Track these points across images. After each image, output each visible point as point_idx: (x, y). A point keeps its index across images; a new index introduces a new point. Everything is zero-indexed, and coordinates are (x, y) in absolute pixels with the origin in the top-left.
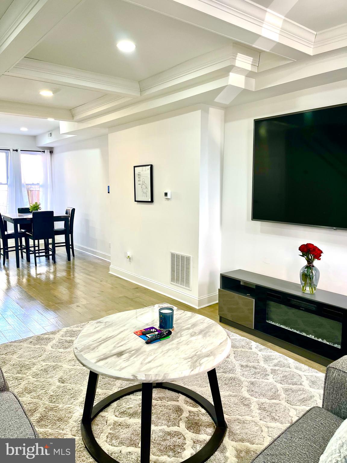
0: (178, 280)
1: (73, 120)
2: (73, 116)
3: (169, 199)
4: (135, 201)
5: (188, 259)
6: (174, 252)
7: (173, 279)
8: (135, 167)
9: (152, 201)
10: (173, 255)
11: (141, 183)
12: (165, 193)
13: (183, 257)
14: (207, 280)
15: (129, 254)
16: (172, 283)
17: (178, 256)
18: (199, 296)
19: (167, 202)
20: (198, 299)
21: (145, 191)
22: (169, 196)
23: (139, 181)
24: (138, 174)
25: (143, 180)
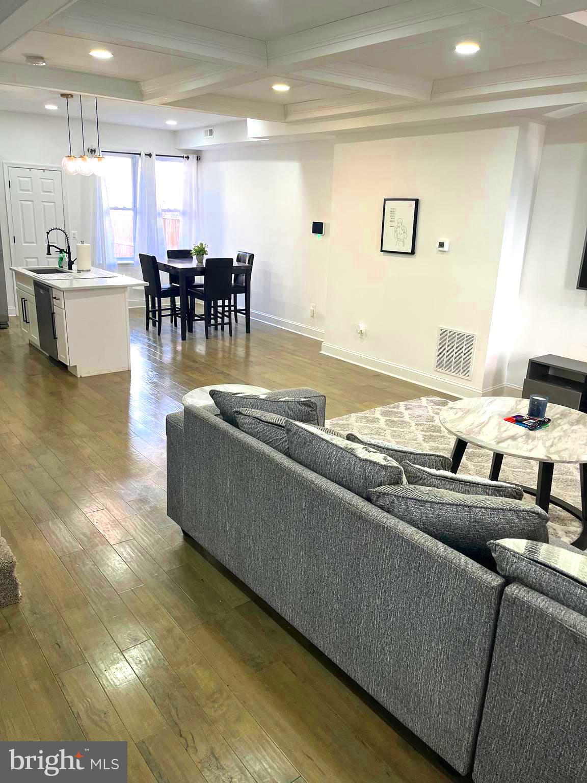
0: (448, 366)
1: (285, 120)
2: (286, 115)
3: (445, 251)
4: (382, 251)
5: (470, 339)
6: (444, 327)
7: (439, 364)
8: (385, 200)
9: (413, 253)
10: (443, 332)
11: (395, 224)
12: (439, 243)
13: (461, 336)
14: (494, 368)
15: (362, 327)
16: (439, 370)
17: (452, 334)
18: (483, 389)
19: (440, 255)
20: (481, 392)
21: (401, 237)
22: (446, 248)
23: (391, 221)
24: (391, 212)
25: (400, 220)
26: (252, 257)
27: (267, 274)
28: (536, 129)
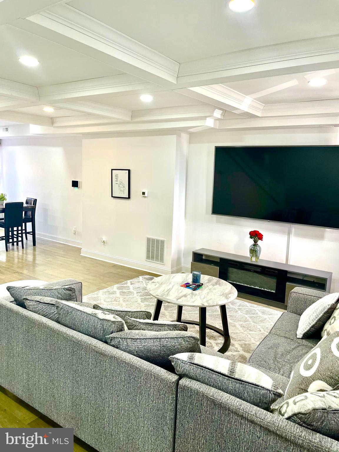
0: (153, 258)
1: (52, 125)
2: (53, 123)
3: (146, 197)
4: (112, 197)
5: (163, 242)
6: (149, 237)
7: (148, 257)
8: (112, 170)
9: (129, 198)
10: (148, 240)
11: (118, 182)
12: (143, 192)
13: (158, 241)
14: (176, 257)
15: (104, 239)
16: (147, 260)
17: (153, 240)
18: (171, 269)
19: (144, 199)
20: (171, 271)
21: (122, 189)
22: (146, 195)
23: (116, 181)
24: (116, 176)
25: (121, 181)
26: (35, 201)
27: (45, 210)
28: (185, 137)
